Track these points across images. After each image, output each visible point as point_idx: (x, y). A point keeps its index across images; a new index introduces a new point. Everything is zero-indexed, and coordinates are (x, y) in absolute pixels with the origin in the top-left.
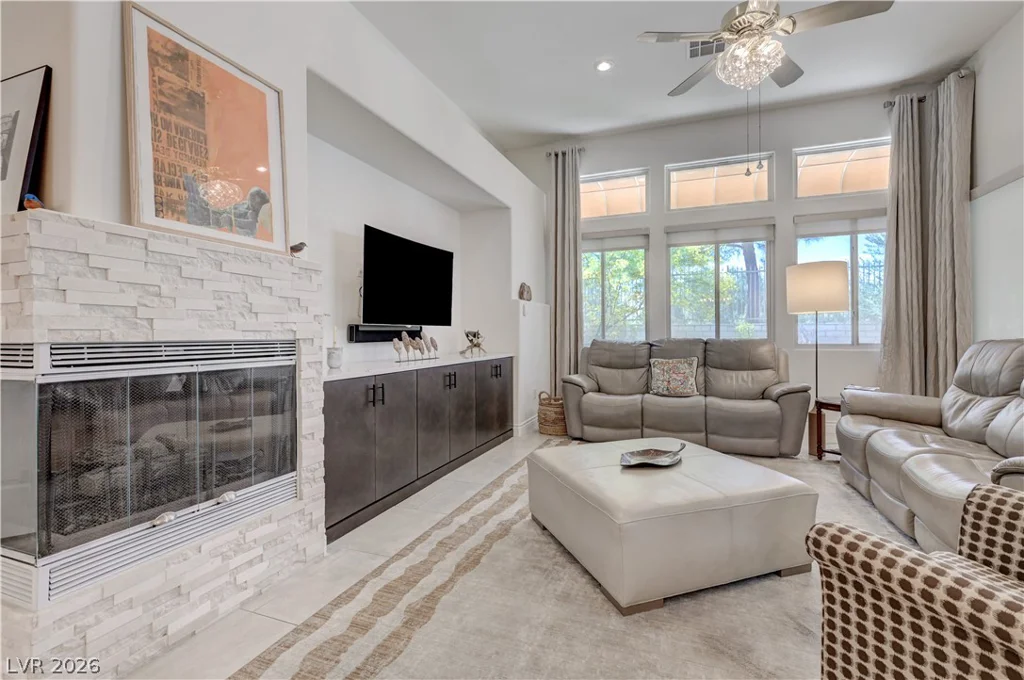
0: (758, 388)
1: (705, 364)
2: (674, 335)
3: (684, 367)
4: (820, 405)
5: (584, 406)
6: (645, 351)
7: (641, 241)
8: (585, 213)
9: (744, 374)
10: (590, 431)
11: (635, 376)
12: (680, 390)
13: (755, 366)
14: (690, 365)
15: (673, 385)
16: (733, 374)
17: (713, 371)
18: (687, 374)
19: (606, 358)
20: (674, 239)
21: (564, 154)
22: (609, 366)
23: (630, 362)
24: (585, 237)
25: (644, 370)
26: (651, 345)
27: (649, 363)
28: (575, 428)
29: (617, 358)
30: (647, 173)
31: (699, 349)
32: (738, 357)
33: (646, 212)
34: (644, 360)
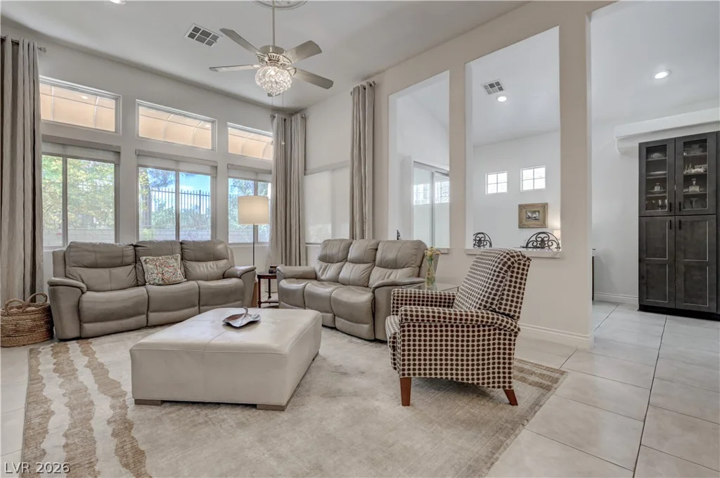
0: (220, 272)
1: (182, 259)
2: (141, 239)
3: (171, 262)
4: (260, 277)
5: (85, 305)
6: (130, 251)
7: (111, 156)
8: (46, 114)
9: (210, 263)
11: (124, 273)
12: (172, 279)
13: (217, 258)
14: (176, 260)
15: (166, 276)
16: (204, 264)
17: (189, 264)
18: (173, 266)
19: (90, 258)
20: (143, 161)
21: (15, 43)
22: (94, 267)
23: (118, 261)
24: (49, 140)
25: (132, 267)
26: (135, 246)
27: (136, 260)
28: (71, 330)
29: (104, 259)
30: (116, 99)
31: (178, 248)
32: (206, 252)
33: (116, 132)
34: (131, 259)
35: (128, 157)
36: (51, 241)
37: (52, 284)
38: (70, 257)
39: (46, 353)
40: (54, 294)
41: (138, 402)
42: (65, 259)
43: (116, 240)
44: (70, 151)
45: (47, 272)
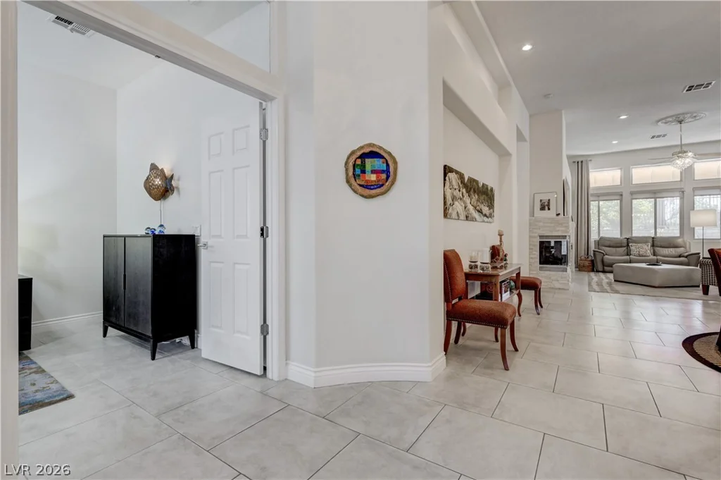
0: (677, 254)
1: (653, 245)
2: (634, 235)
3: (645, 247)
5: (605, 260)
6: (625, 241)
7: (618, 197)
8: (592, 185)
9: (671, 249)
10: (606, 268)
11: (623, 250)
12: (645, 254)
13: (676, 247)
14: (648, 246)
15: (641, 253)
16: (666, 249)
17: (657, 249)
18: (646, 249)
19: (608, 243)
20: (634, 196)
21: (582, 162)
22: (609, 247)
23: (619, 245)
24: (593, 195)
25: (626, 248)
26: (628, 239)
27: (628, 245)
28: (600, 268)
29: (614, 244)
30: (621, 169)
31: (651, 240)
32: (670, 243)
33: (621, 185)
34: (625, 244)
35: (626, 196)
36: (594, 237)
37: (594, 251)
38: (601, 242)
39: (592, 274)
40: (594, 254)
41: (615, 281)
42: (599, 243)
43: (621, 235)
44: (601, 198)
45: (592, 247)
